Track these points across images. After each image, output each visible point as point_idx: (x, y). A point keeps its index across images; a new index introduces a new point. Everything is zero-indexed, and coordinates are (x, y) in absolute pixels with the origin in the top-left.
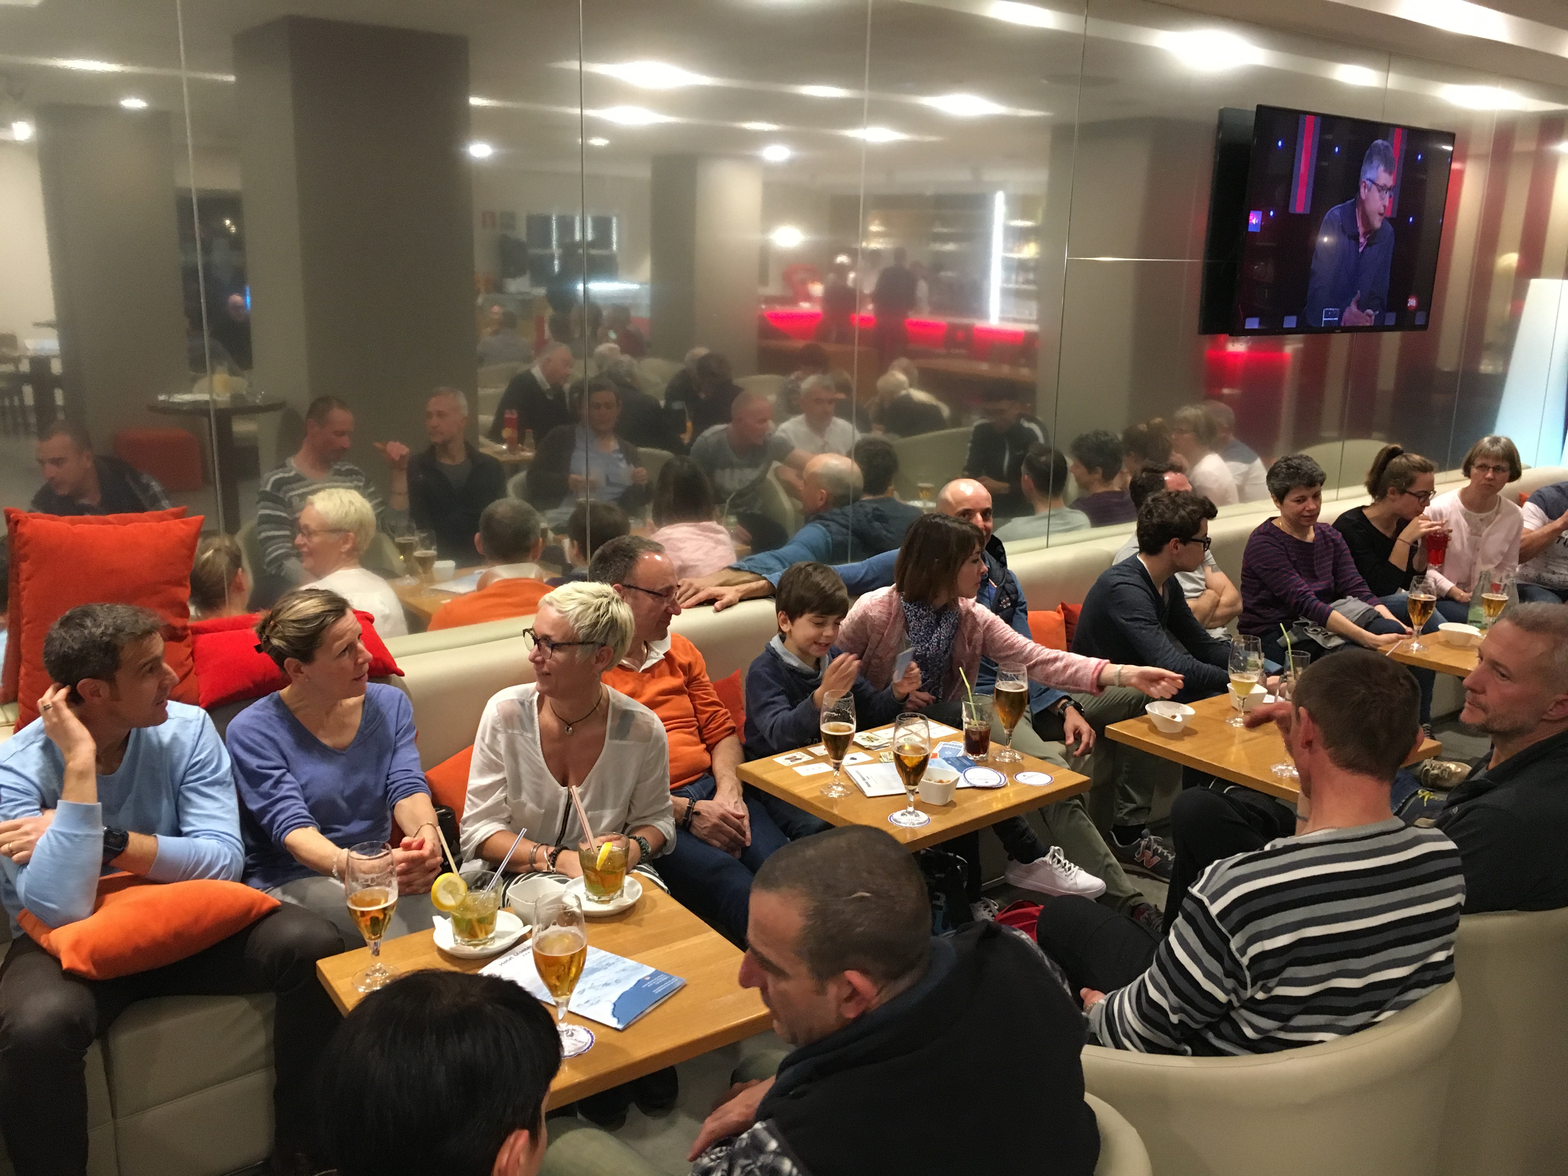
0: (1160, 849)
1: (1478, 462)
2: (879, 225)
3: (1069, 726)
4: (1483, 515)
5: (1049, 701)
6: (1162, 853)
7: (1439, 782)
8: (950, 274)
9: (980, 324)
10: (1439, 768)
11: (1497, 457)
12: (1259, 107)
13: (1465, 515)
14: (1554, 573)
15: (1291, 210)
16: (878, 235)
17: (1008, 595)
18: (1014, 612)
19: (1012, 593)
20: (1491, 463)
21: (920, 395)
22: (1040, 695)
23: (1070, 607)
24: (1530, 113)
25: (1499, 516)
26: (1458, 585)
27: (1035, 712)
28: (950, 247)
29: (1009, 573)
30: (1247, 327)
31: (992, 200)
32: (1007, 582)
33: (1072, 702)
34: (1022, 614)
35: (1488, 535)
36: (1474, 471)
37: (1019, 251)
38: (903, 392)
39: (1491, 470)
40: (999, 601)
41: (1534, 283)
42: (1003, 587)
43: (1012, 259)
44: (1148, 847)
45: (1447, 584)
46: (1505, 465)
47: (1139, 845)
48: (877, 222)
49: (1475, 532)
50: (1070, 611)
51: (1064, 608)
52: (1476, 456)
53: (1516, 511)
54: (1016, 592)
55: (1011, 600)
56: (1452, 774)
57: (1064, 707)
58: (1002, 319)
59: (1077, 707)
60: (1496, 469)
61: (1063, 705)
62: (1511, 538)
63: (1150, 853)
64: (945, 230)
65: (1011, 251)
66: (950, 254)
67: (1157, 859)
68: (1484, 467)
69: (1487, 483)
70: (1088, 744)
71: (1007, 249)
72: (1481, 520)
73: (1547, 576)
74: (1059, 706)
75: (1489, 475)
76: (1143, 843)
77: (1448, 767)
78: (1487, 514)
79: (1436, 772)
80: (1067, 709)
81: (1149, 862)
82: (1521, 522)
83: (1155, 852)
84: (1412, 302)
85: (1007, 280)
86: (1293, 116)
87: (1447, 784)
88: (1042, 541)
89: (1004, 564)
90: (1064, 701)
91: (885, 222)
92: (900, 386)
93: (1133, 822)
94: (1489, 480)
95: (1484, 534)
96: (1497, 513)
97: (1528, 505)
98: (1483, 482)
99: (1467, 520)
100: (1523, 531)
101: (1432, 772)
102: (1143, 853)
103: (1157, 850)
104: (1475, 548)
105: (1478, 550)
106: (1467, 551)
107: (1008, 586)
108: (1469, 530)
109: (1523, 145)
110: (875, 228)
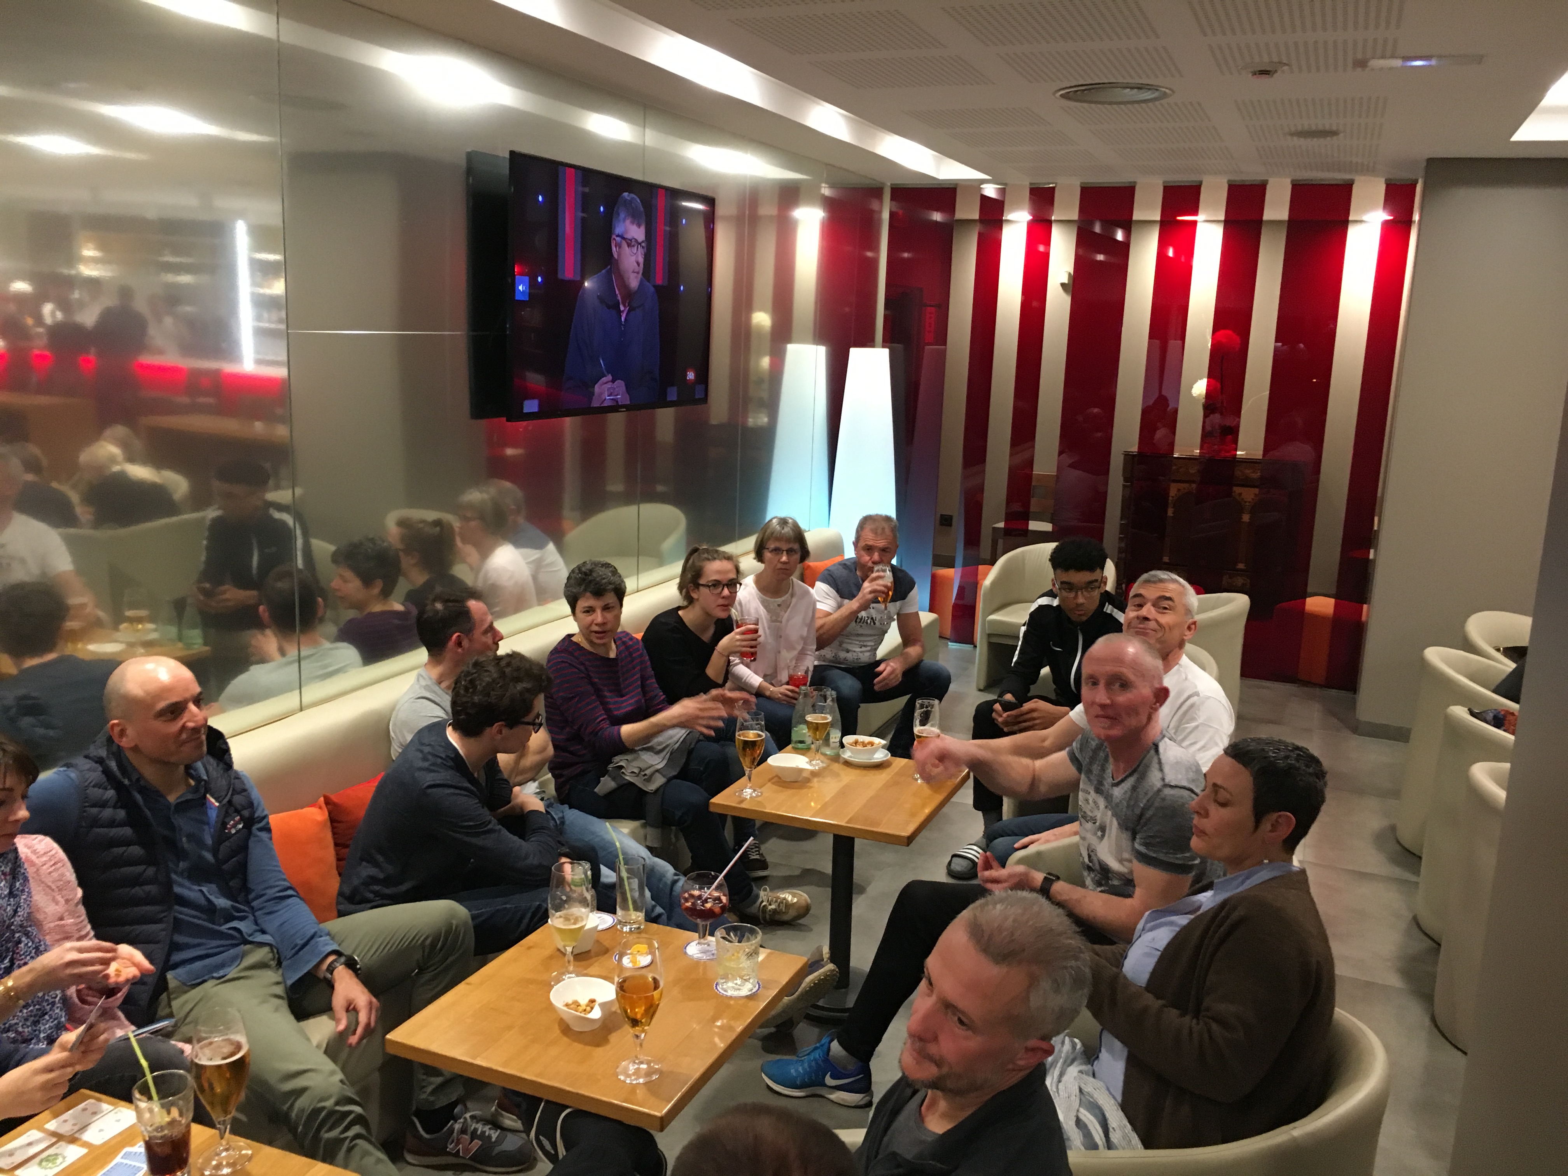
0: (480, 1127)
1: (772, 545)
2: (95, 249)
3: (338, 1001)
4: (779, 600)
5: (308, 962)
6: (483, 1132)
7: (777, 917)
8: (188, 309)
9: (229, 368)
10: (776, 901)
11: (788, 540)
12: (512, 153)
13: (763, 602)
14: (848, 651)
15: (560, 276)
16: (94, 260)
17: (237, 811)
18: (250, 833)
19: (244, 808)
20: (785, 546)
21: (140, 472)
22: (297, 953)
23: (335, 800)
24: (768, 180)
25: (794, 600)
26: (765, 677)
27: (290, 982)
28: (185, 279)
29: (237, 776)
30: (525, 411)
31: (232, 231)
32: (235, 792)
33: (343, 959)
34: (264, 835)
35: (788, 621)
36: (768, 555)
37: (269, 287)
38: (116, 468)
39: (785, 553)
40: (224, 824)
41: (791, 347)
42: (230, 802)
43: (263, 295)
44: (463, 1131)
45: (756, 680)
46: (796, 546)
47: (452, 1130)
48: (90, 245)
49: (775, 618)
50: (335, 805)
51: (328, 801)
52: (769, 539)
53: (808, 592)
54: (251, 805)
55: (242, 819)
56: (788, 906)
57: (331, 969)
58: (259, 362)
59: (351, 964)
60: (790, 551)
61: (330, 965)
62: (808, 621)
63: (467, 1137)
64: (178, 260)
65: (261, 286)
66: (187, 286)
67: (477, 1143)
68: (777, 550)
69: (784, 567)
70: (368, 1025)
71: (254, 284)
72: (779, 605)
73: (843, 655)
74: (325, 966)
75: (784, 558)
76: (457, 1126)
77: (784, 899)
78: (783, 598)
79: (773, 907)
80: (335, 972)
81: (466, 1150)
82: (814, 603)
83: (474, 1135)
84: (691, 376)
85: (258, 318)
86: (553, 168)
87: (786, 918)
88: (290, 700)
89: (228, 764)
90: (332, 958)
91: (101, 247)
92: (113, 460)
93: (442, 1101)
94: (784, 563)
95: (784, 621)
96: (792, 596)
97: (821, 586)
98: (779, 566)
99: (765, 607)
100: (817, 615)
101: (770, 907)
102: (458, 1140)
103: (476, 1130)
104: (778, 634)
105: (781, 637)
106: (770, 640)
107: (238, 799)
108: (768, 617)
109: (768, 210)
110: (89, 252)
